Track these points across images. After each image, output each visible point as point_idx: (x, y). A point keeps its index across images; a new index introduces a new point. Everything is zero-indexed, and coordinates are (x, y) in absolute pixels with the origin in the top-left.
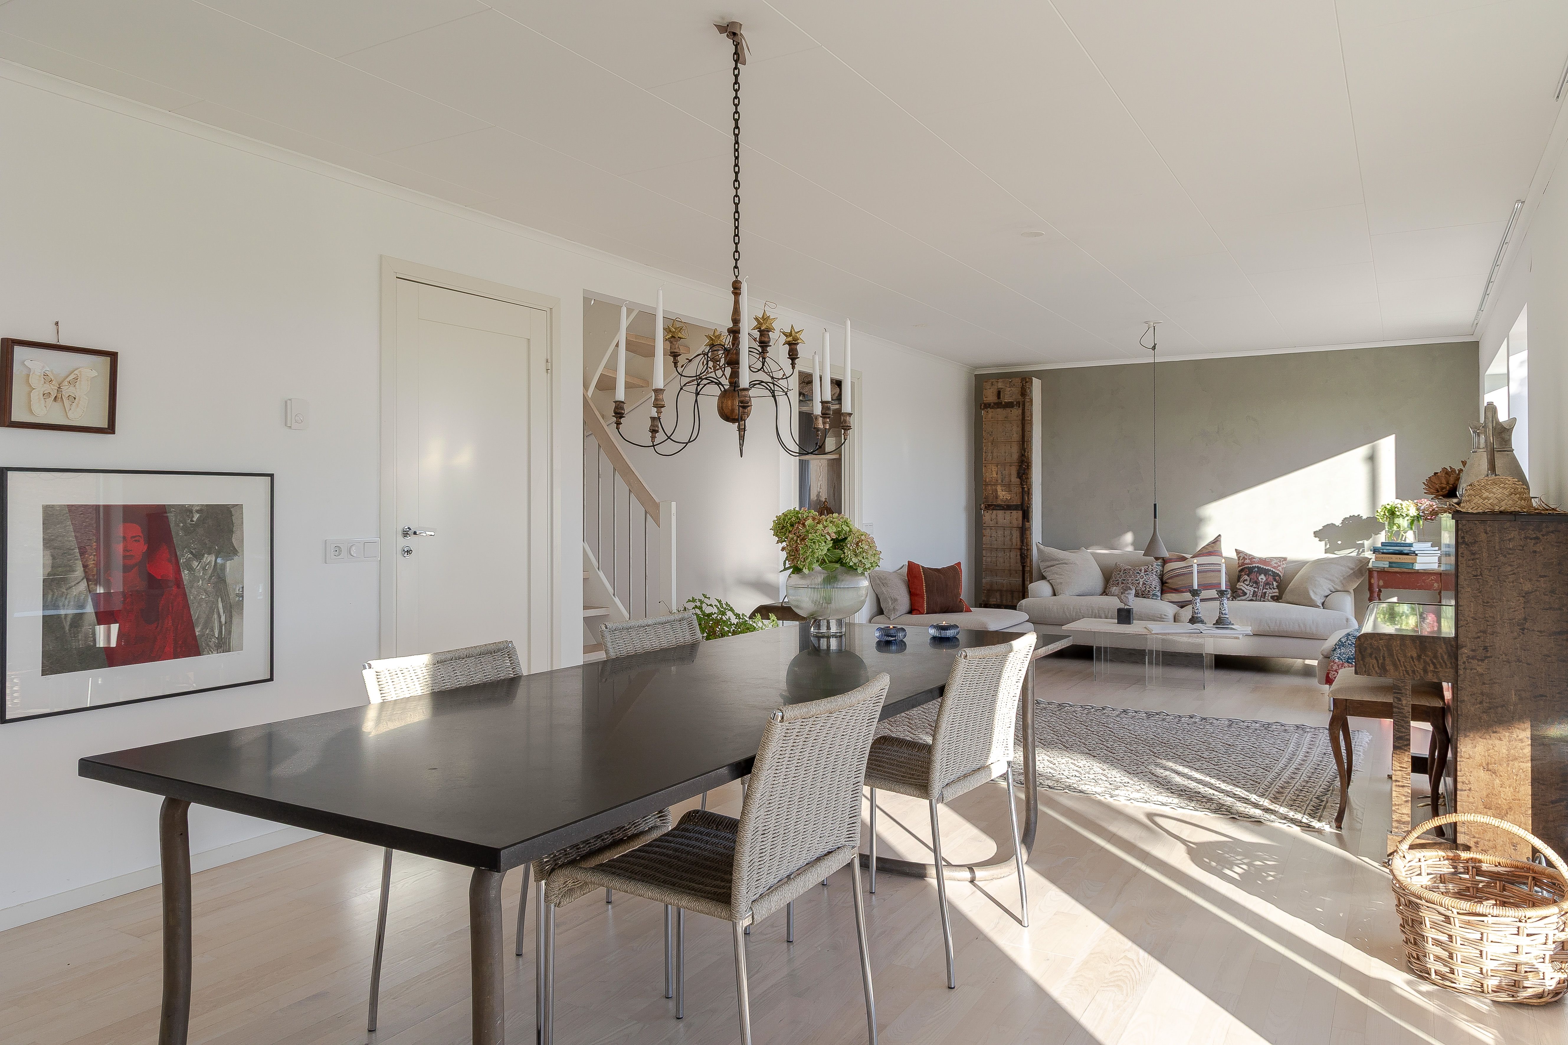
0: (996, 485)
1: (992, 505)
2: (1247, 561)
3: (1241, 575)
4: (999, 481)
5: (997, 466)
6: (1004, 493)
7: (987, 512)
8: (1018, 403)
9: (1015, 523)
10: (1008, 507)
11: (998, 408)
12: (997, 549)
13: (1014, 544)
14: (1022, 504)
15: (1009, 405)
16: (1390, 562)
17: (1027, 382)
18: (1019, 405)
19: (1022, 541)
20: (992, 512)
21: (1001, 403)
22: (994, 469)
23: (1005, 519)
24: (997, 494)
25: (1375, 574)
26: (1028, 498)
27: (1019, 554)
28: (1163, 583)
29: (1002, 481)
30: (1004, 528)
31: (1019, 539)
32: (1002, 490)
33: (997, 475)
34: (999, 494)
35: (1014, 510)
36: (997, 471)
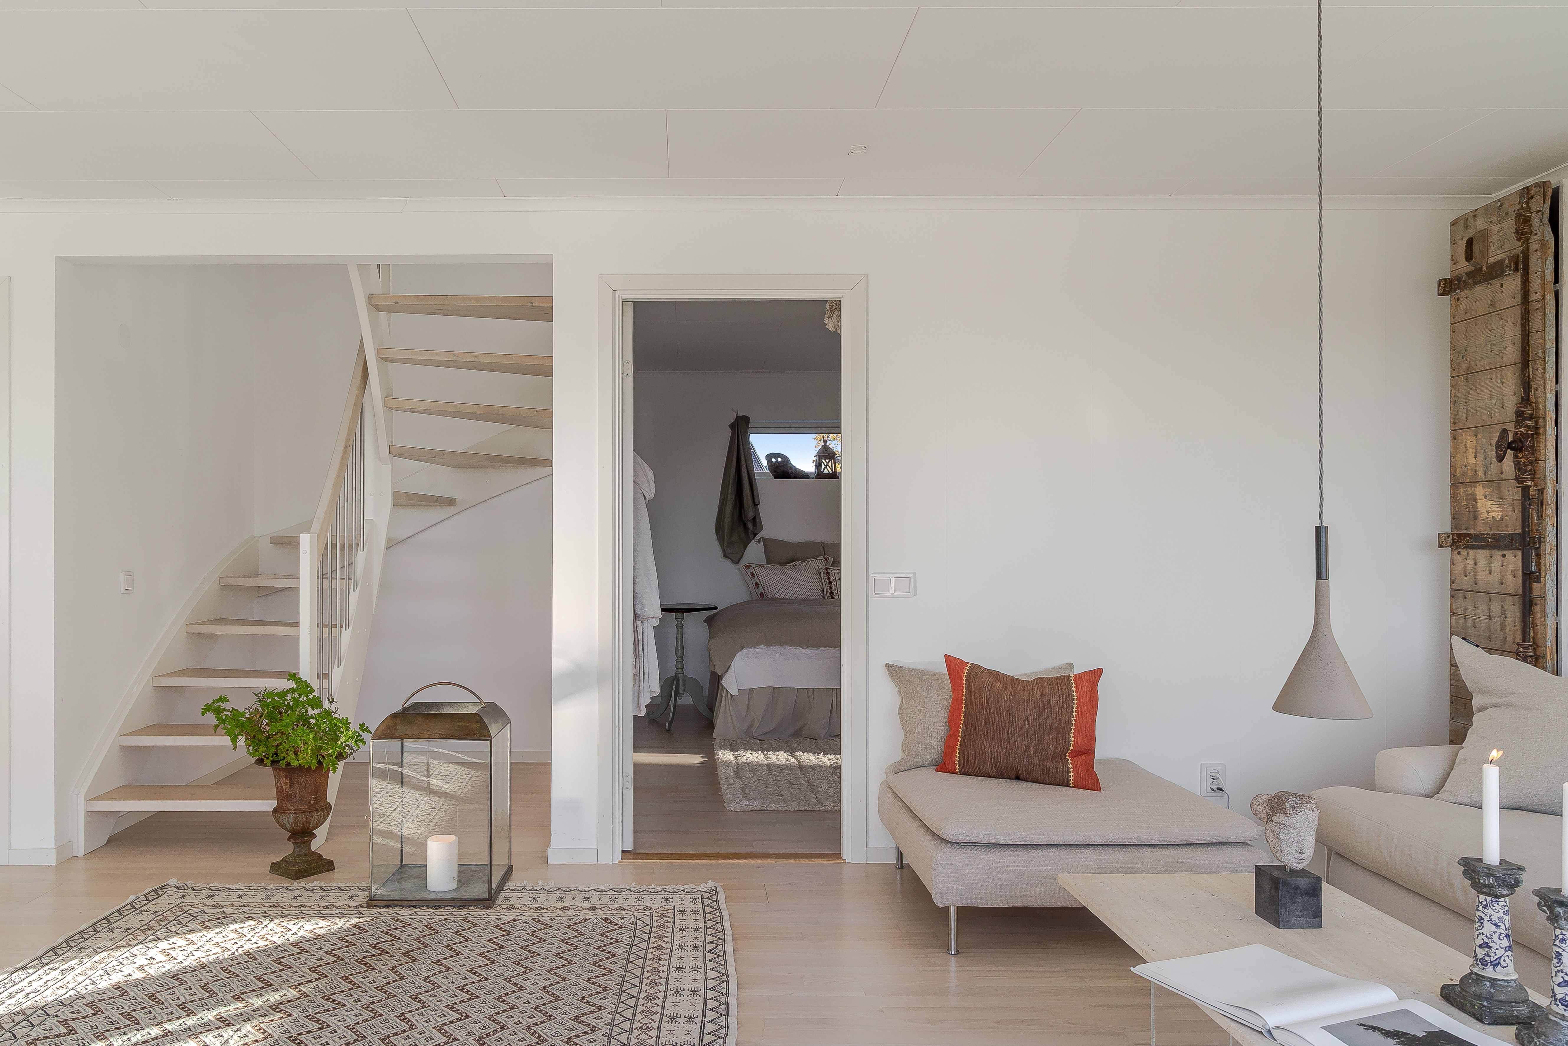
0: (1472, 481)
1: (1465, 536)
4: (1480, 474)
5: (1477, 435)
6: (1488, 504)
7: (1459, 553)
8: (1513, 260)
9: (1510, 583)
10: (1497, 542)
11: (1475, 283)
14: (1523, 534)
18: (1517, 264)
20: (1467, 554)
21: (1479, 270)
22: (1471, 441)
23: (1491, 574)
24: (1475, 507)
26: (1539, 517)
29: (1485, 473)
30: (1487, 595)
31: (1517, 629)
32: (1486, 499)
33: (1475, 457)
34: (1479, 504)
35: (1507, 548)
36: (1476, 448)
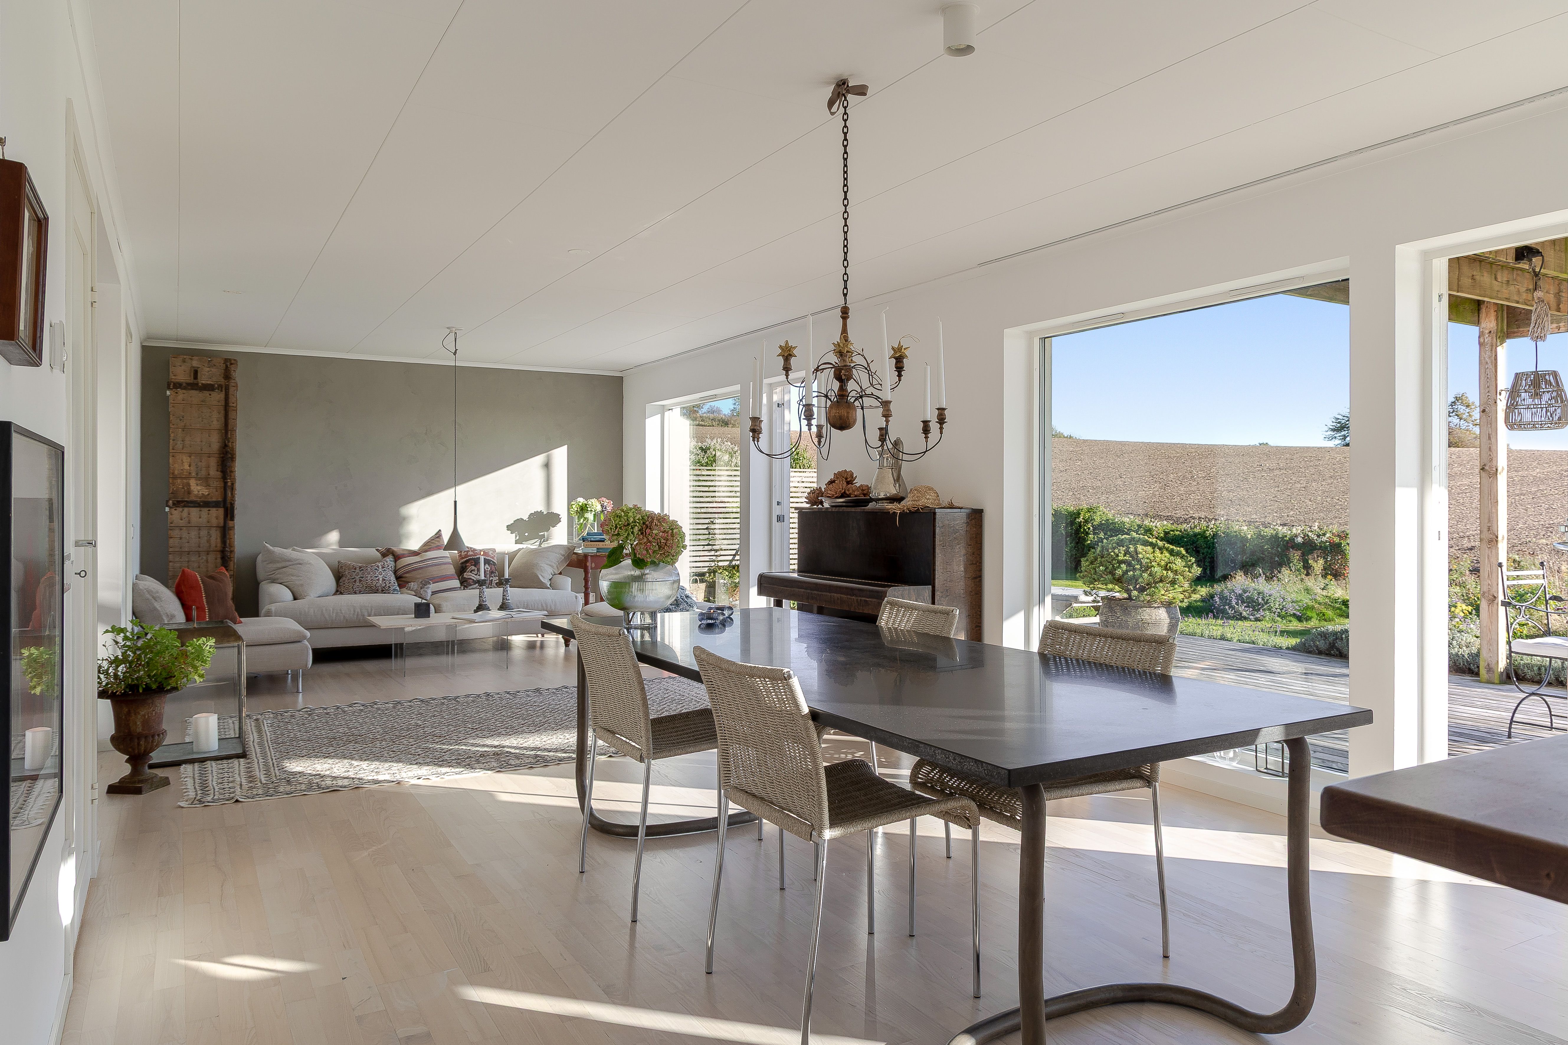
0: (189, 477)
1: (183, 502)
2: (470, 553)
3: (466, 566)
4: (193, 474)
5: (190, 457)
6: (199, 488)
7: (176, 510)
8: (220, 387)
9: (214, 522)
10: (205, 504)
11: (192, 389)
12: (189, 553)
13: (213, 545)
14: (224, 501)
15: (209, 388)
16: (597, 549)
17: (231, 364)
18: (222, 388)
19: (224, 542)
20: (183, 510)
21: (197, 384)
22: (186, 460)
23: (200, 518)
24: (189, 488)
25: (589, 558)
26: (232, 494)
27: (219, 556)
28: (398, 578)
29: (197, 474)
30: (199, 528)
31: (219, 540)
32: (197, 485)
33: (190, 466)
34: (192, 488)
35: (213, 507)
36: (190, 463)
